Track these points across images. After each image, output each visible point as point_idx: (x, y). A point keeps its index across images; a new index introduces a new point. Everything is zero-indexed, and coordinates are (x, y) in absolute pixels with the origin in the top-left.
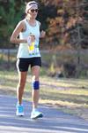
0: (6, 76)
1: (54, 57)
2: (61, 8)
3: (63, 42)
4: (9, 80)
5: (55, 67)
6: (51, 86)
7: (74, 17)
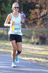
0: (6, 44)
1: (34, 33)
2: (38, 4)
3: (39, 24)
4: (7, 46)
5: (34, 38)
6: (32, 49)
7: (46, 9)
